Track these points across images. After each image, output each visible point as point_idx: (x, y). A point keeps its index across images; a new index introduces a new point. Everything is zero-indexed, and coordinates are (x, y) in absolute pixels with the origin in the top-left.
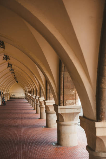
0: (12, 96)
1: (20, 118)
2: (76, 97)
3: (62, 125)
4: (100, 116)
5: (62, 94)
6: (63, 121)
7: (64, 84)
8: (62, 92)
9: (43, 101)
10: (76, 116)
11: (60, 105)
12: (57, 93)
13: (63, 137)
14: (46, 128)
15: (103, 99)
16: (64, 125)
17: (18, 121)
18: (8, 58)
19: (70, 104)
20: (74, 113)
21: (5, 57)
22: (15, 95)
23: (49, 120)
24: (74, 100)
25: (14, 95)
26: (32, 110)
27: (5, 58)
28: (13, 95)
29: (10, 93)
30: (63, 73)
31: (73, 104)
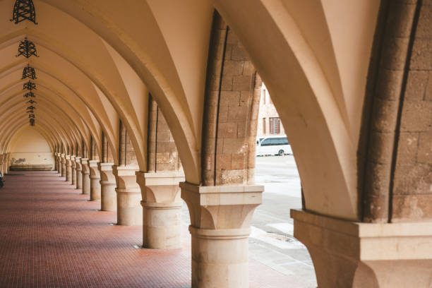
0: (14, 163)
1: (59, 223)
2: (250, 162)
3: (207, 239)
4: (372, 207)
5: (213, 152)
6: (212, 227)
7: (220, 125)
8: (212, 146)
9: (134, 174)
10: (247, 213)
11: (204, 185)
12: (197, 150)
13: (209, 271)
14: (145, 250)
15: (381, 162)
16: (215, 238)
17: (58, 232)
18: (33, 50)
19: (233, 181)
20: (243, 206)
21: (22, 48)
22: (24, 160)
23: (155, 228)
24: (244, 171)
25: (21, 160)
26: (84, 200)
27: (22, 50)
28: (17, 159)
29: (9, 153)
30: (216, 93)
31: (241, 180)
